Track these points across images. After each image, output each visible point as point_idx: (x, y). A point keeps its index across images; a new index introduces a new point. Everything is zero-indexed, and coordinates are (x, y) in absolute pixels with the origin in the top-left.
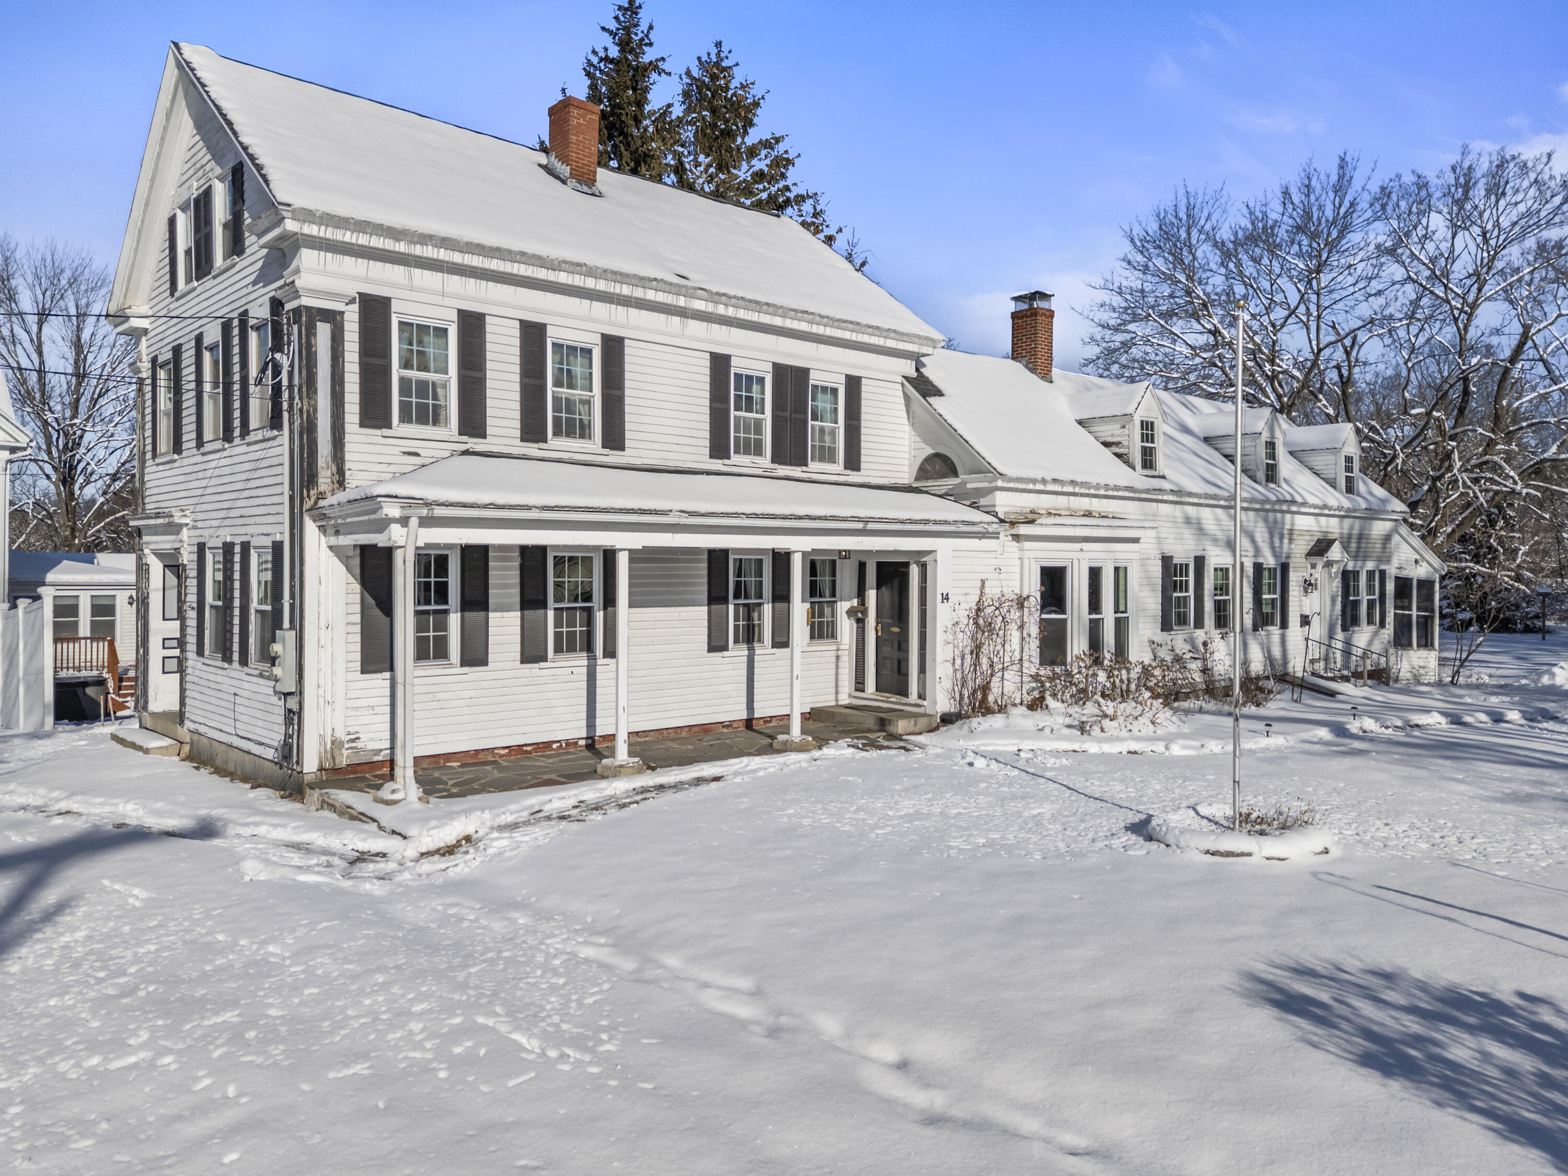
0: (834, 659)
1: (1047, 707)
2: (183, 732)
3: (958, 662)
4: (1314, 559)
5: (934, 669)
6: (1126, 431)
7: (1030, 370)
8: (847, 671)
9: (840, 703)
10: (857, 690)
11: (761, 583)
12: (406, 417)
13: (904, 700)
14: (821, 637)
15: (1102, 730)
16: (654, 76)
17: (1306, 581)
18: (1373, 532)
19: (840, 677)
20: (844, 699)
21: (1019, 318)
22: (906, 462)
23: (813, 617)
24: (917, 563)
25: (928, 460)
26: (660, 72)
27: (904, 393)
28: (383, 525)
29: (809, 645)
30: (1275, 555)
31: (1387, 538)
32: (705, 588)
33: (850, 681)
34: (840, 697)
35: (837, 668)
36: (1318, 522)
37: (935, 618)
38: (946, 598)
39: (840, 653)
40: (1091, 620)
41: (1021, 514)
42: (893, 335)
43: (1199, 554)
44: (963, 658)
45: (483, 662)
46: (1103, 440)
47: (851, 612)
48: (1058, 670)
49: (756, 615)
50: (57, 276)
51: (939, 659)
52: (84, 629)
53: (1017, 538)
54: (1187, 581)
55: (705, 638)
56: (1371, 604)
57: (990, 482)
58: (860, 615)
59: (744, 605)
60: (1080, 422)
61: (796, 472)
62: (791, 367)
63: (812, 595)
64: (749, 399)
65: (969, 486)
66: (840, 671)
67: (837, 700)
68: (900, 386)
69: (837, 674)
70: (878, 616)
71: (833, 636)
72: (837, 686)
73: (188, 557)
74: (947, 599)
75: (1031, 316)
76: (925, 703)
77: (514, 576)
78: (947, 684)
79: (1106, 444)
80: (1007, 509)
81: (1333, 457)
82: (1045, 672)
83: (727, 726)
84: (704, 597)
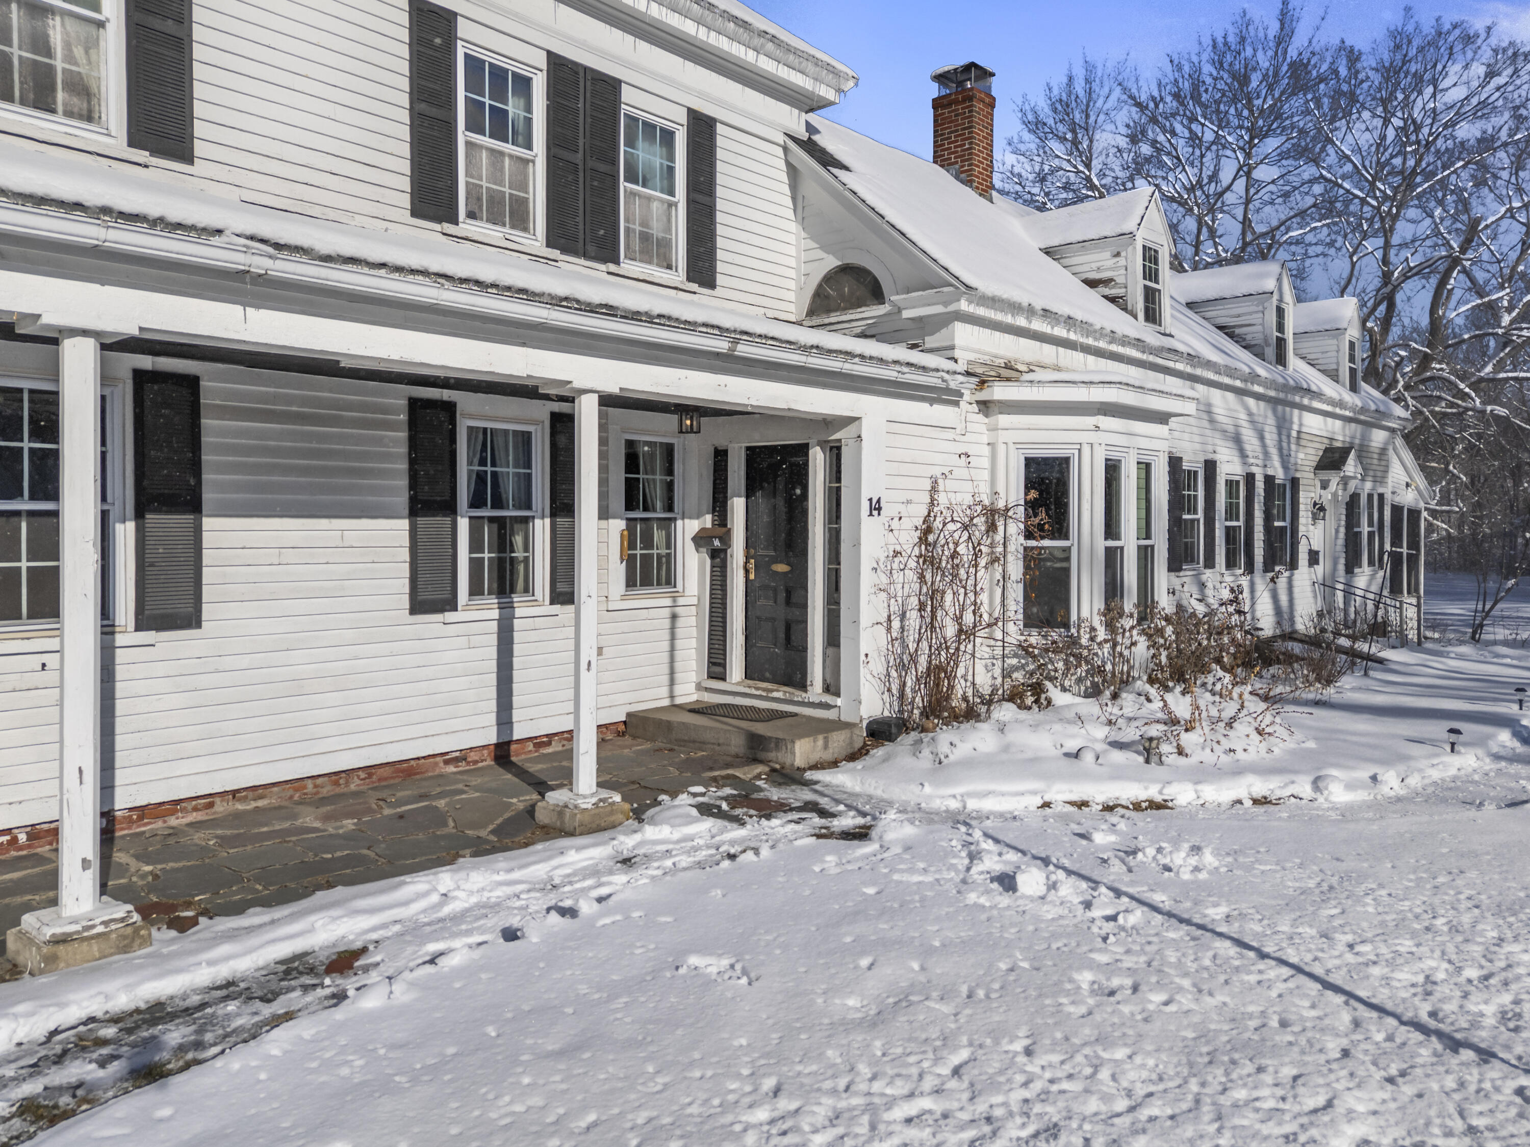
0: (667, 623)
1: (1049, 702)
3: (896, 624)
4: (1325, 475)
5: (856, 640)
6: (1122, 261)
7: (962, 182)
8: (693, 643)
9: (679, 701)
10: (711, 676)
11: (529, 477)
13: (799, 696)
14: (647, 582)
15: (1181, 752)
17: (1315, 504)
18: (1373, 444)
19: (678, 654)
20: (687, 693)
21: (943, 107)
22: (792, 285)
23: (632, 546)
24: (822, 444)
25: (830, 278)
27: (789, 164)
29: (624, 598)
30: (1285, 467)
31: (1383, 451)
32: (403, 482)
33: (698, 661)
34: (679, 689)
35: (673, 638)
36: (1325, 422)
37: (857, 545)
38: (876, 507)
39: (678, 610)
40: (1107, 549)
41: (991, 366)
42: (770, 46)
43: (1210, 457)
44: (903, 616)
46: (1084, 276)
47: (700, 540)
48: (1054, 635)
49: (518, 540)
51: (866, 618)
53: (985, 407)
54: (1195, 497)
55: (404, 585)
56: (1371, 535)
57: (946, 304)
58: (717, 543)
59: (491, 520)
60: (1048, 252)
61: (596, 270)
62: (586, 69)
63: (630, 505)
64: (499, 115)
65: (906, 314)
66: (679, 644)
67: (672, 697)
68: (780, 152)
69: (672, 649)
70: (749, 544)
71: (670, 581)
72: (672, 672)
74: (879, 509)
75: (964, 101)
76: (839, 702)
78: (878, 666)
79: (1092, 284)
80: (972, 356)
81: (1335, 342)
82: (1035, 639)
83: (456, 760)
84: (402, 500)
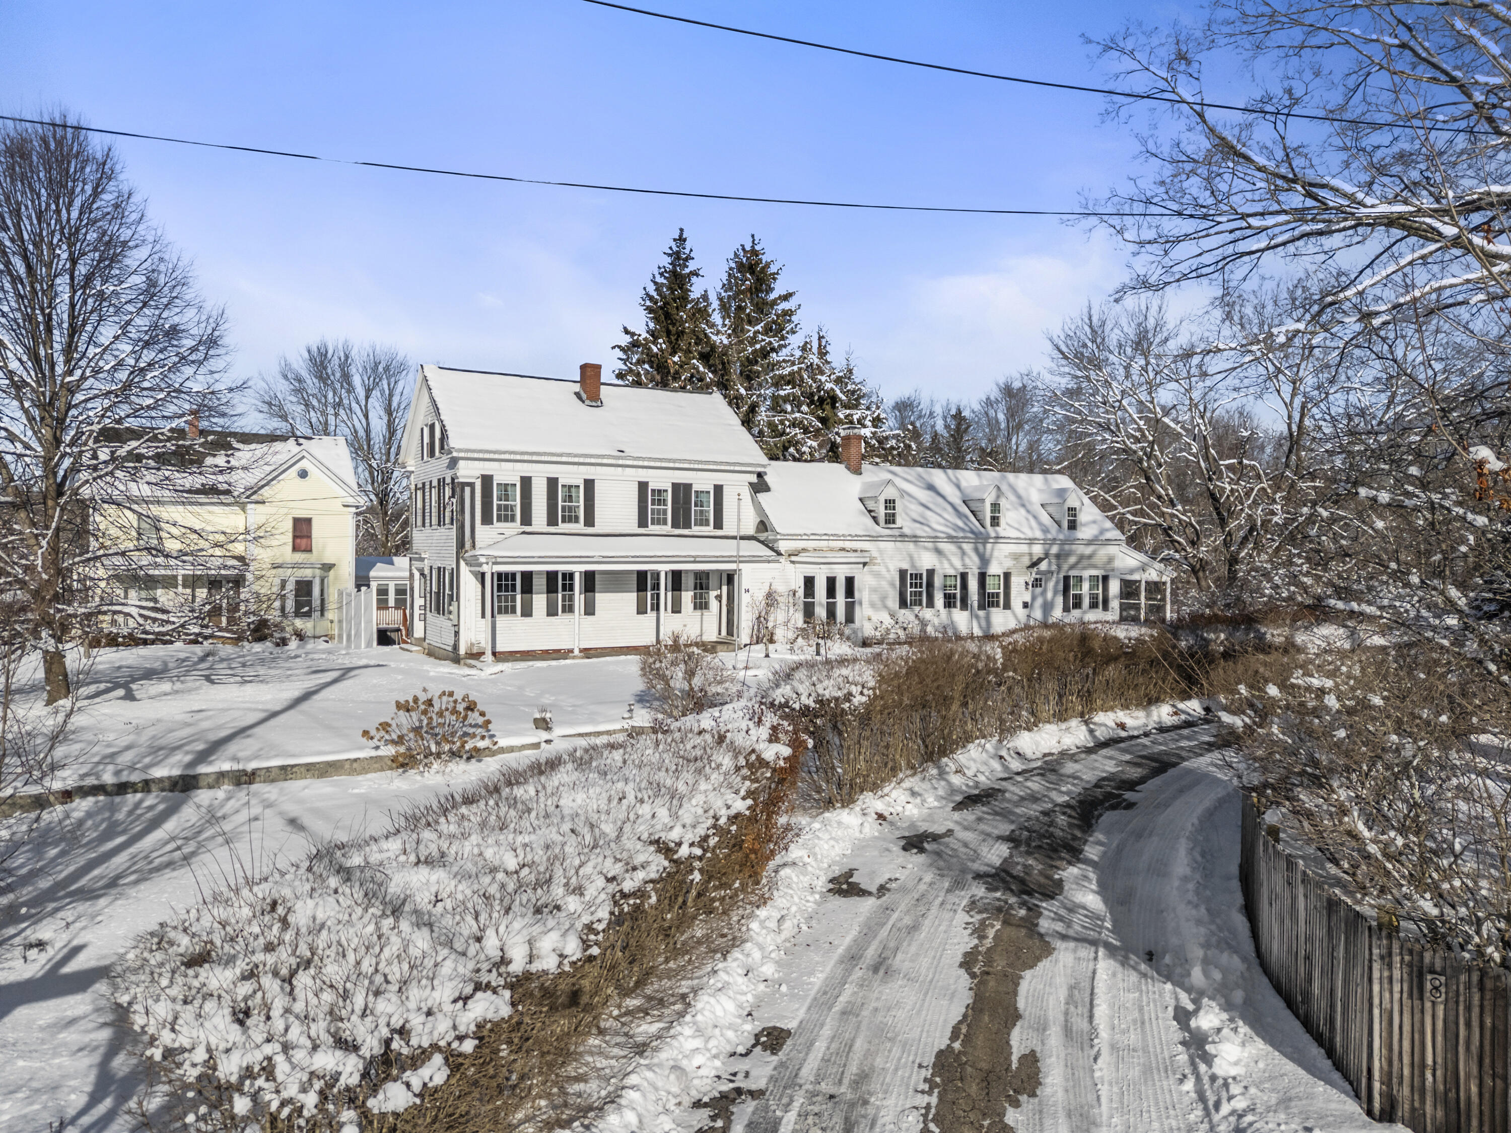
2: (425, 645)
6: (877, 504)
8: (715, 625)
10: (719, 634)
12: (499, 520)
13: (733, 638)
14: (699, 608)
16: (694, 279)
17: (1026, 582)
23: (696, 599)
25: (759, 523)
26: (697, 275)
27: (751, 490)
28: (480, 565)
29: (694, 612)
32: (635, 586)
39: (710, 616)
40: (829, 602)
41: (793, 551)
42: (737, 465)
43: (931, 568)
45: (530, 615)
46: (869, 509)
47: (716, 597)
50: (377, 365)
51: (743, 619)
52: (392, 603)
53: (790, 562)
54: (920, 583)
55: (635, 608)
56: (1094, 596)
57: (775, 536)
58: (720, 598)
60: (861, 499)
61: (686, 532)
62: (682, 484)
64: (659, 500)
68: (748, 487)
70: (728, 599)
71: (706, 609)
73: (427, 572)
74: (748, 591)
77: (544, 581)
78: (748, 631)
79: (870, 511)
80: (785, 549)
84: (635, 589)
